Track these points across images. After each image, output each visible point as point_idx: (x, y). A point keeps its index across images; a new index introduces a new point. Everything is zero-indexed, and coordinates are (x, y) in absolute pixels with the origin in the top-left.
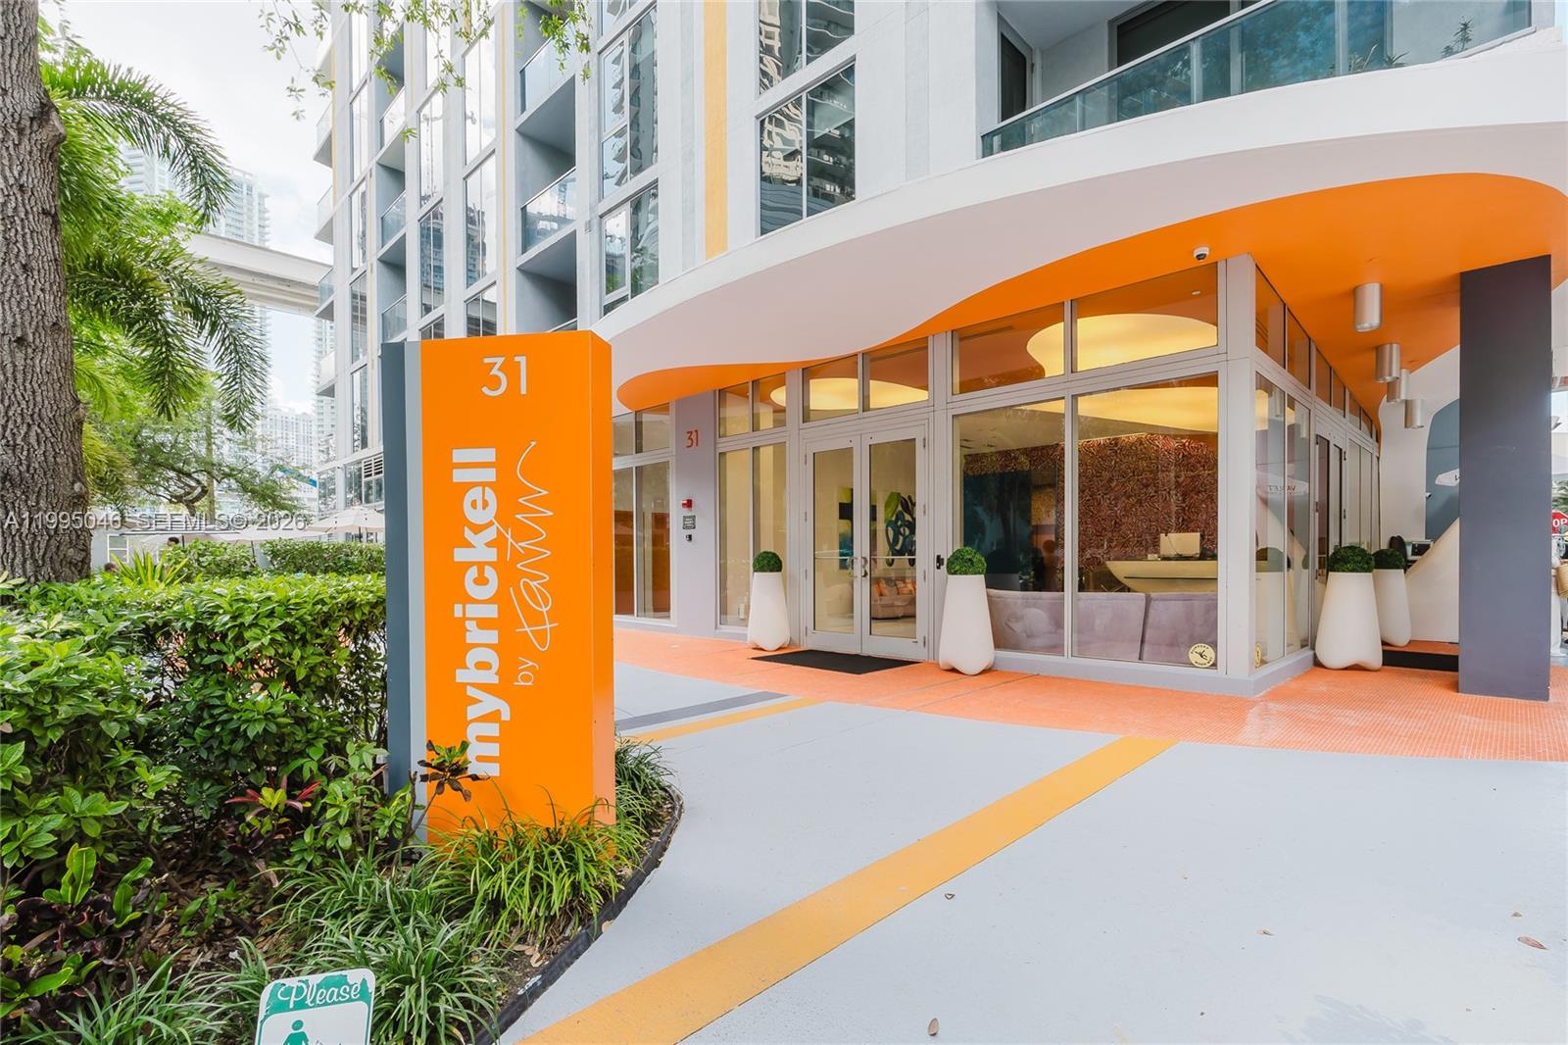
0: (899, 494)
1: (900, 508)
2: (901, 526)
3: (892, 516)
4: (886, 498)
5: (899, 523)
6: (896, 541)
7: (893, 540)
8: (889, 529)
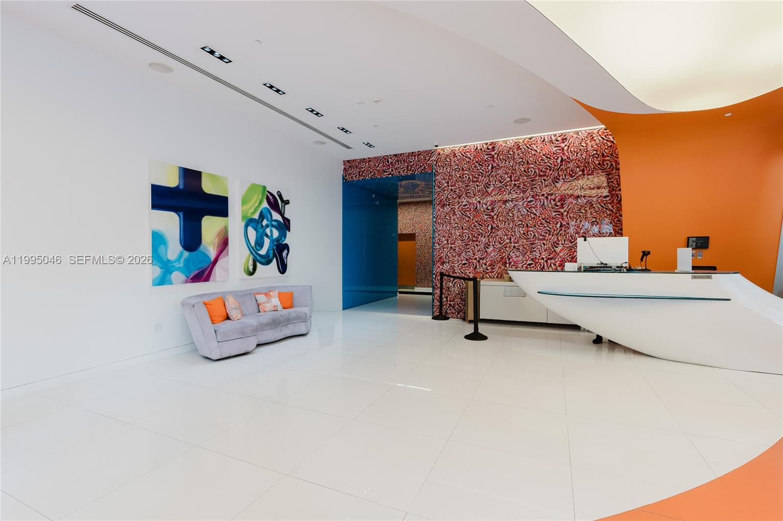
0: (265, 188)
1: (265, 204)
2: (267, 226)
3: (254, 213)
4: (244, 191)
5: (265, 222)
6: (260, 244)
7: (256, 243)
8: (250, 229)
